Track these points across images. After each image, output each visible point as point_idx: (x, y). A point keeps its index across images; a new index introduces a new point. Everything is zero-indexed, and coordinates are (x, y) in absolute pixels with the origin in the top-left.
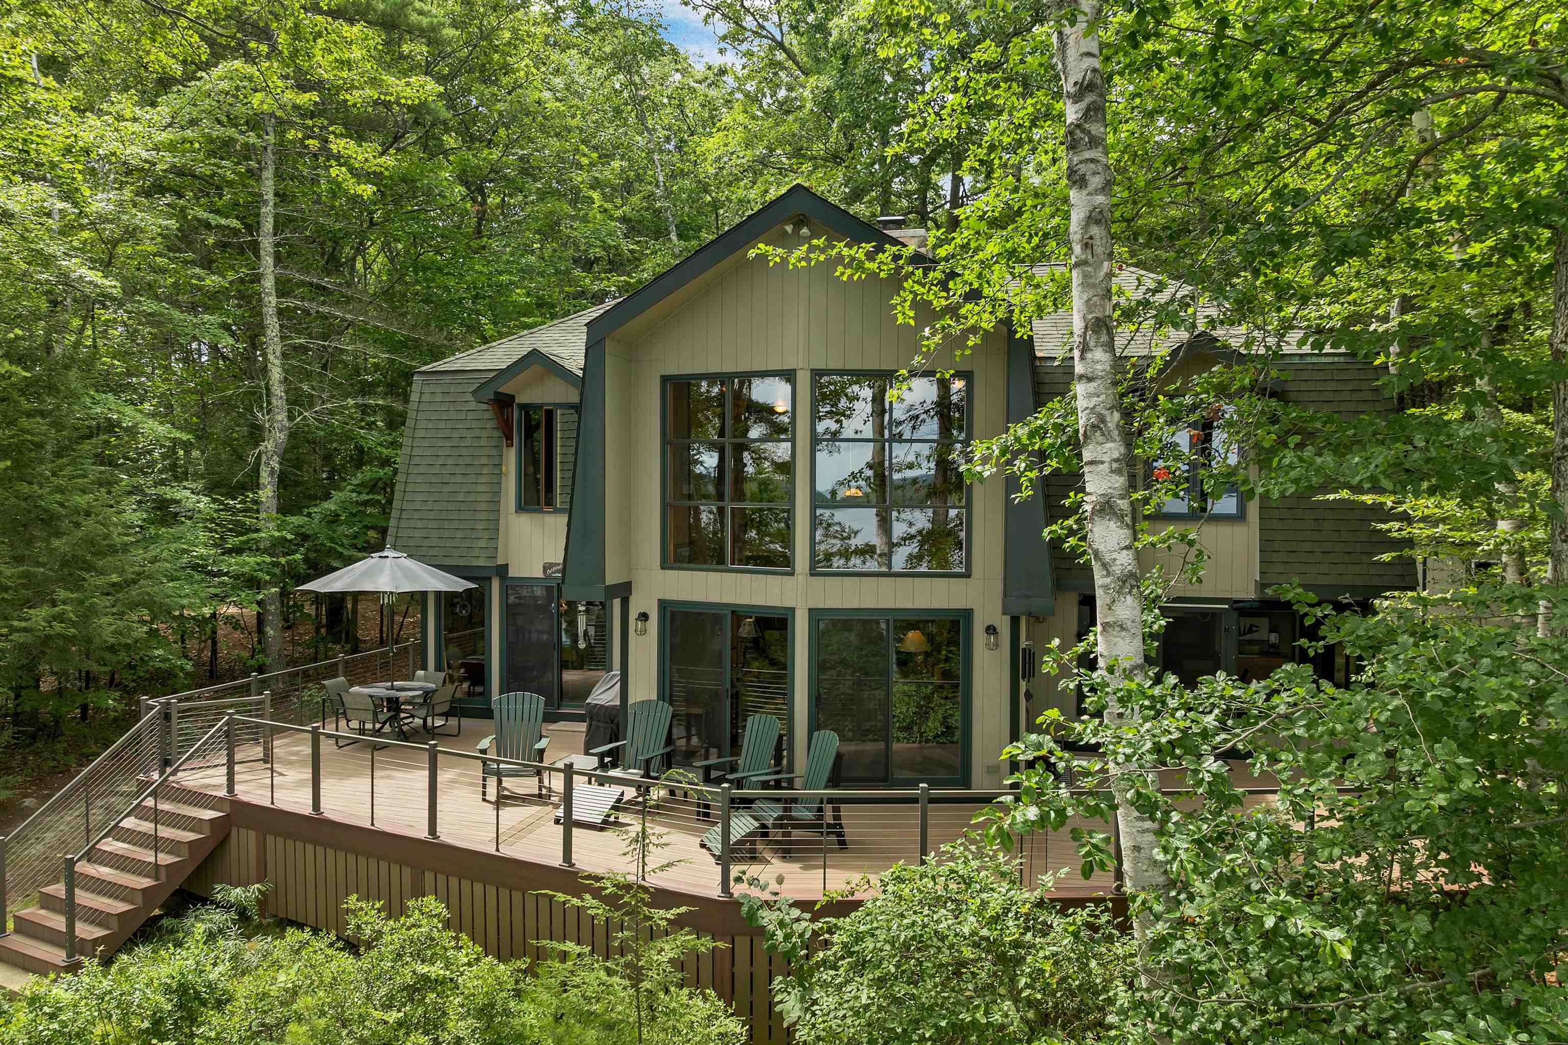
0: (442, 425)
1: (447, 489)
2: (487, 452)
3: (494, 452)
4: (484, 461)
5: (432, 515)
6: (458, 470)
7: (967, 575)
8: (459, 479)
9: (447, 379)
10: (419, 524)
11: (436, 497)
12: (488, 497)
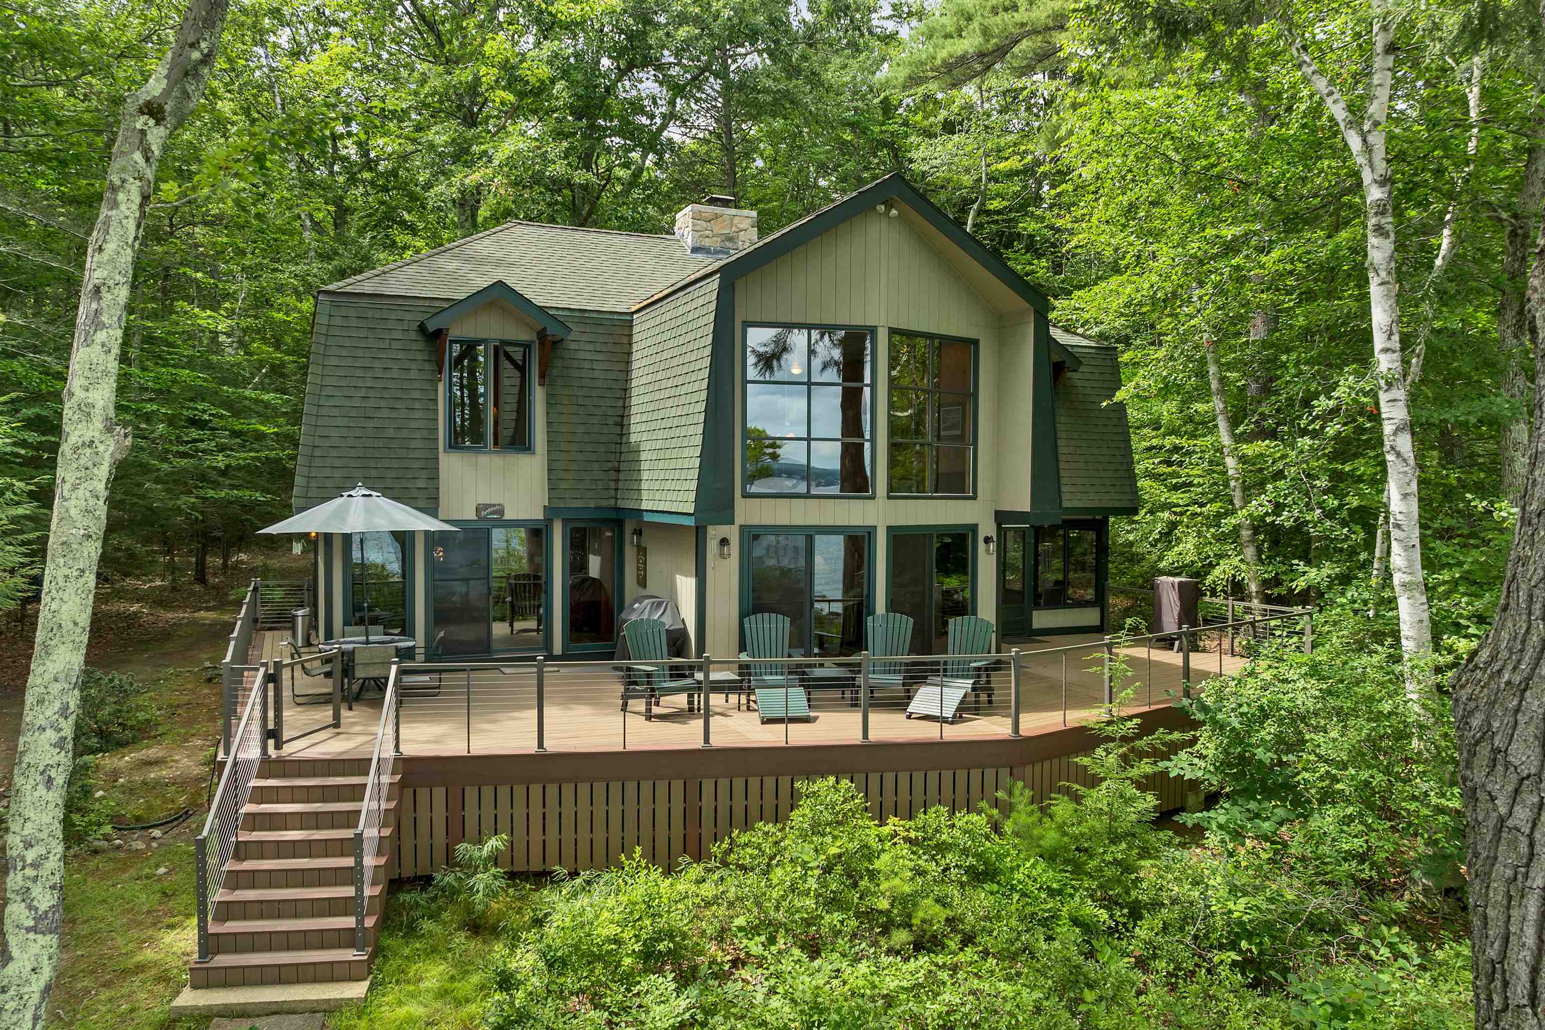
0: (360, 353)
1: (371, 424)
2: (417, 385)
3: (427, 386)
4: (417, 394)
5: (353, 453)
6: (383, 404)
7: (974, 498)
8: (385, 413)
9: (364, 302)
10: (338, 463)
11: (358, 433)
12: (425, 434)
